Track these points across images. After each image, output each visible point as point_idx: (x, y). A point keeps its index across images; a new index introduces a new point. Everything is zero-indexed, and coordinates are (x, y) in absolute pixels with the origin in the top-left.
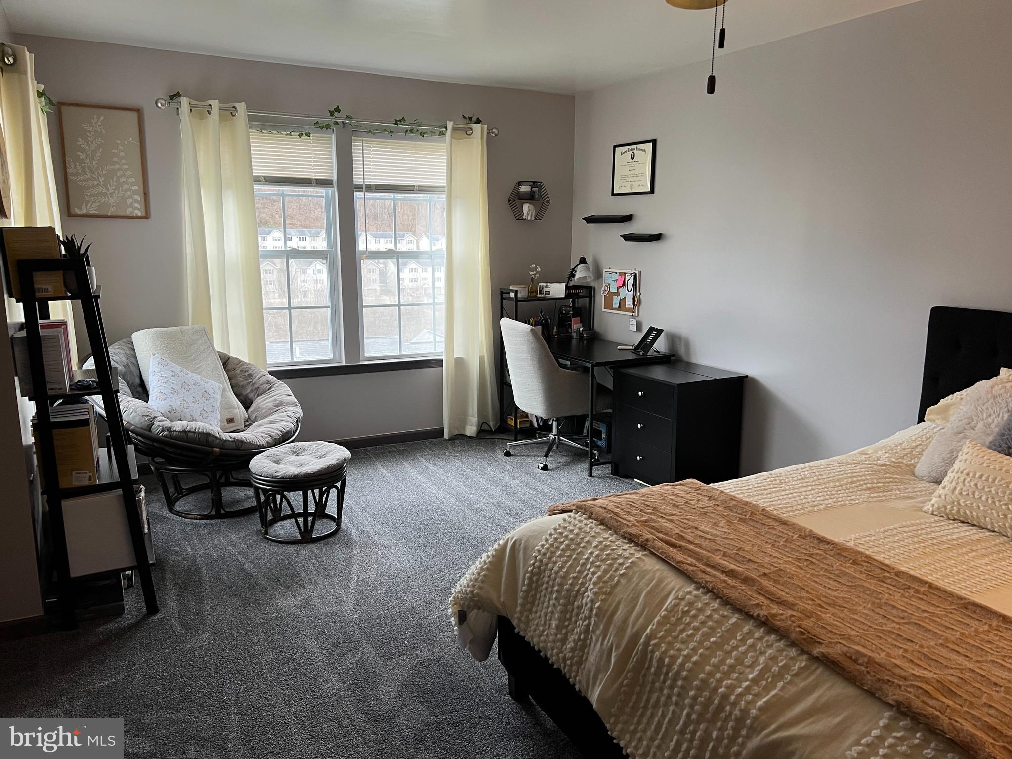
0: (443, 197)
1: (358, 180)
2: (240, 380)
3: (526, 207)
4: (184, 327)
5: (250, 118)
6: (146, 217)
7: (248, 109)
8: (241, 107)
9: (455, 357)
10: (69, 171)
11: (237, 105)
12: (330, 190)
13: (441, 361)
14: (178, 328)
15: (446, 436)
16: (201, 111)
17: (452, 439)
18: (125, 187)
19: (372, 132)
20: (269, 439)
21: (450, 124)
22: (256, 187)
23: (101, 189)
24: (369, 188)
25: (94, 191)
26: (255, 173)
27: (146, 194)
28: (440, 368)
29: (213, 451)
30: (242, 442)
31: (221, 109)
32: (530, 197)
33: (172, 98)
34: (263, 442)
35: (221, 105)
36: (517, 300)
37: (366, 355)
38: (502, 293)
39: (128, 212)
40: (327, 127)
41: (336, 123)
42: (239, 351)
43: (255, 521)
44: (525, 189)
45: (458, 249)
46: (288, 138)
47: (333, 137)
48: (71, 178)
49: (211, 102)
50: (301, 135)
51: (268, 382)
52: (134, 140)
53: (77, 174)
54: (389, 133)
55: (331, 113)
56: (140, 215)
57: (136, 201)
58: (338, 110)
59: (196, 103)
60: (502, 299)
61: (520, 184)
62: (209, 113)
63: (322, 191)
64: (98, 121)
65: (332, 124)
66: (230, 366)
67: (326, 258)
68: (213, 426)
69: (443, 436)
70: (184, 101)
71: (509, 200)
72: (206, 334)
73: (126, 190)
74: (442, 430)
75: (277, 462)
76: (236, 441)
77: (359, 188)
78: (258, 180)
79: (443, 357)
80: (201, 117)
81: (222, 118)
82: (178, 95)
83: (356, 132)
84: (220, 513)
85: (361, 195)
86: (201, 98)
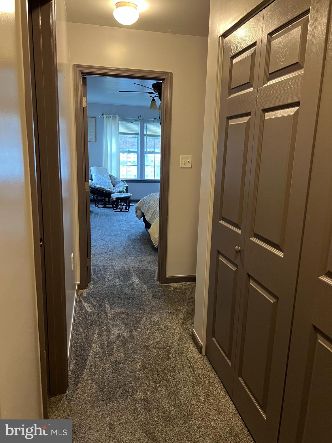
1: (145, 133)
2: (113, 180)
4: (102, 167)
5: (119, 119)
6: (96, 142)
8: (117, 116)
11: (116, 116)
12: (138, 136)
14: (100, 167)
16: (108, 117)
19: (149, 122)
22: (120, 135)
24: (148, 135)
26: (120, 132)
27: (96, 137)
29: (104, 192)
30: (110, 191)
31: (113, 117)
33: (103, 115)
35: (113, 116)
37: (145, 178)
39: (92, 141)
40: (138, 120)
41: (140, 119)
42: (114, 174)
43: (112, 209)
46: (128, 123)
47: (140, 123)
49: (111, 115)
50: (131, 123)
51: (119, 181)
52: (94, 124)
54: (153, 122)
55: (139, 117)
56: (94, 141)
57: (93, 138)
58: (140, 116)
59: (107, 115)
62: (110, 118)
63: (137, 136)
65: (139, 120)
66: (111, 177)
67: (136, 153)
68: (106, 188)
72: (106, 170)
73: (92, 136)
75: (117, 195)
76: (109, 191)
77: (145, 135)
78: (121, 133)
80: (109, 119)
81: (113, 119)
82: (104, 114)
83: (145, 122)
84: (105, 207)
85: (145, 137)
86: (109, 114)
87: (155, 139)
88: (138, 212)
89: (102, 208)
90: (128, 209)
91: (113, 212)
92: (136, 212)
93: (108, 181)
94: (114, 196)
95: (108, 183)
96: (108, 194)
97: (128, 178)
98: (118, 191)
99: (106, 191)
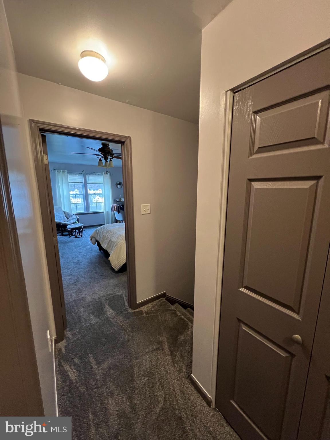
0: (103, 184)
2: (67, 215)
3: (119, 186)
5: (68, 173)
7: (67, 171)
9: (107, 211)
11: (65, 171)
12: (83, 184)
19: (90, 174)
21: (103, 173)
24: (90, 183)
26: (69, 181)
28: (104, 213)
29: (61, 225)
31: (62, 171)
32: (120, 184)
33: (54, 170)
34: (70, 224)
36: (117, 201)
37: (91, 211)
38: (115, 200)
40: (82, 174)
42: (67, 211)
43: (69, 236)
44: (118, 183)
45: (106, 193)
46: (75, 175)
50: (77, 175)
51: (72, 215)
54: (93, 174)
58: (83, 171)
59: (58, 170)
60: (115, 201)
61: (117, 182)
63: (81, 184)
66: (65, 213)
68: (62, 222)
70: (56, 170)
71: (116, 185)
72: (60, 208)
76: (65, 223)
77: (88, 183)
78: (70, 182)
79: (104, 211)
80: (59, 172)
81: (63, 173)
82: (55, 169)
83: (87, 174)
84: (63, 235)
85: (88, 184)
86: (59, 170)
87: (95, 185)
88: (93, 239)
89: (60, 236)
90: (81, 234)
91: (69, 239)
92: (91, 240)
93: (63, 216)
94: (69, 227)
95: (63, 217)
96: (65, 226)
97: (78, 212)
98: (72, 223)
99: (63, 224)
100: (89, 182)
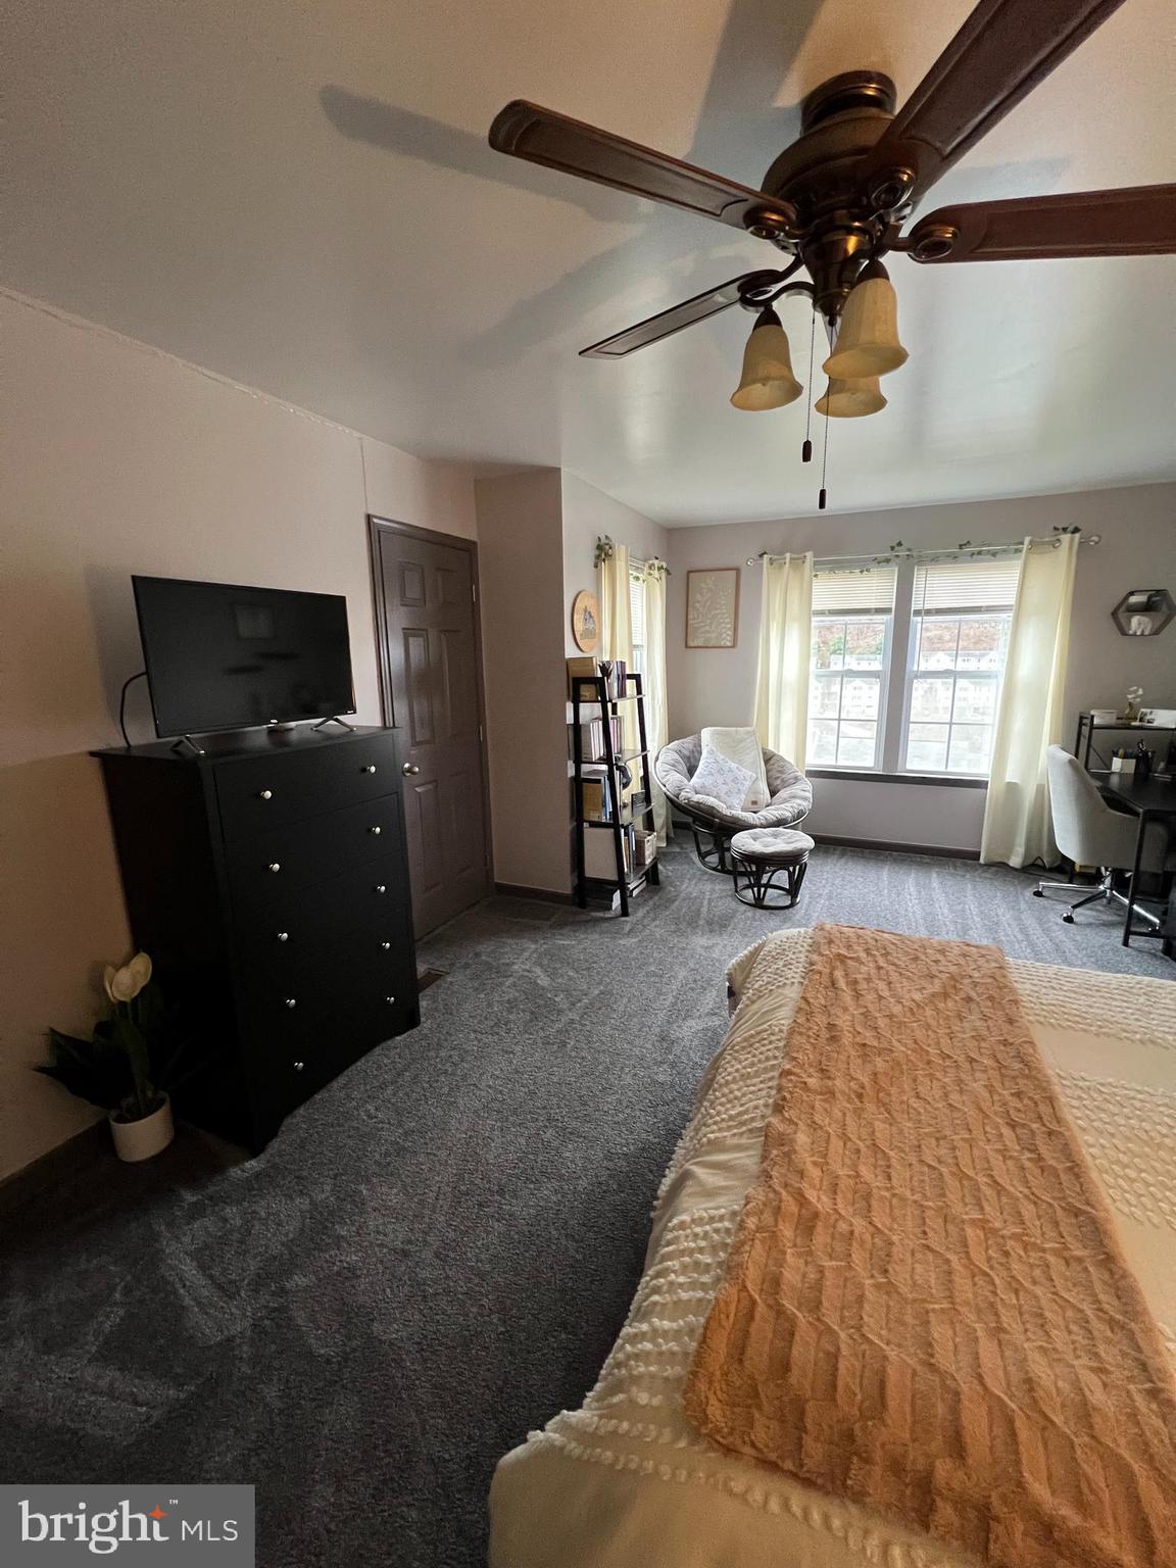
0: (1009, 616)
1: (917, 606)
3: (1137, 618)
4: (745, 729)
5: (816, 563)
6: (733, 647)
7: (816, 556)
8: (809, 555)
9: (1008, 780)
10: (690, 617)
11: (806, 554)
12: (888, 617)
13: (987, 782)
14: (739, 729)
15: (982, 861)
16: (780, 563)
17: (989, 865)
18: (723, 625)
19: (935, 560)
20: (763, 822)
21: (1028, 540)
22: (814, 618)
23: (707, 628)
24: (929, 612)
25: (703, 629)
26: (815, 607)
27: (735, 629)
28: (984, 790)
30: (738, 819)
31: (791, 559)
32: (1147, 608)
33: (758, 557)
34: (758, 822)
35: (794, 556)
36: (1093, 726)
38: (1082, 718)
39: (718, 643)
40: (888, 561)
41: (898, 556)
42: (785, 750)
44: (1136, 599)
45: (1025, 668)
46: (851, 575)
47: (897, 569)
48: (690, 622)
49: (785, 555)
50: (862, 572)
51: (798, 778)
52: (732, 591)
53: (694, 619)
54: (955, 558)
55: (892, 548)
56: (729, 644)
57: (728, 635)
58: (900, 544)
59: (776, 557)
61: (1133, 593)
62: (784, 564)
63: (880, 618)
64: (710, 579)
65: (893, 558)
67: (878, 678)
69: (978, 859)
70: (767, 558)
71: (1115, 613)
73: (723, 628)
74: (980, 853)
75: (755, 840)
76: (733, 817)
77: (918, 613)
78: (816, 613)
79: (989, 779)
80: (781, 568)
81: (793, 567)
82: (764, 553)
83: (921, 562)
85: (919, 619)
86: (778, 552)
87: (960, 622)
95: (749, 783)
99: (723, 817)
100: (927, 607)
